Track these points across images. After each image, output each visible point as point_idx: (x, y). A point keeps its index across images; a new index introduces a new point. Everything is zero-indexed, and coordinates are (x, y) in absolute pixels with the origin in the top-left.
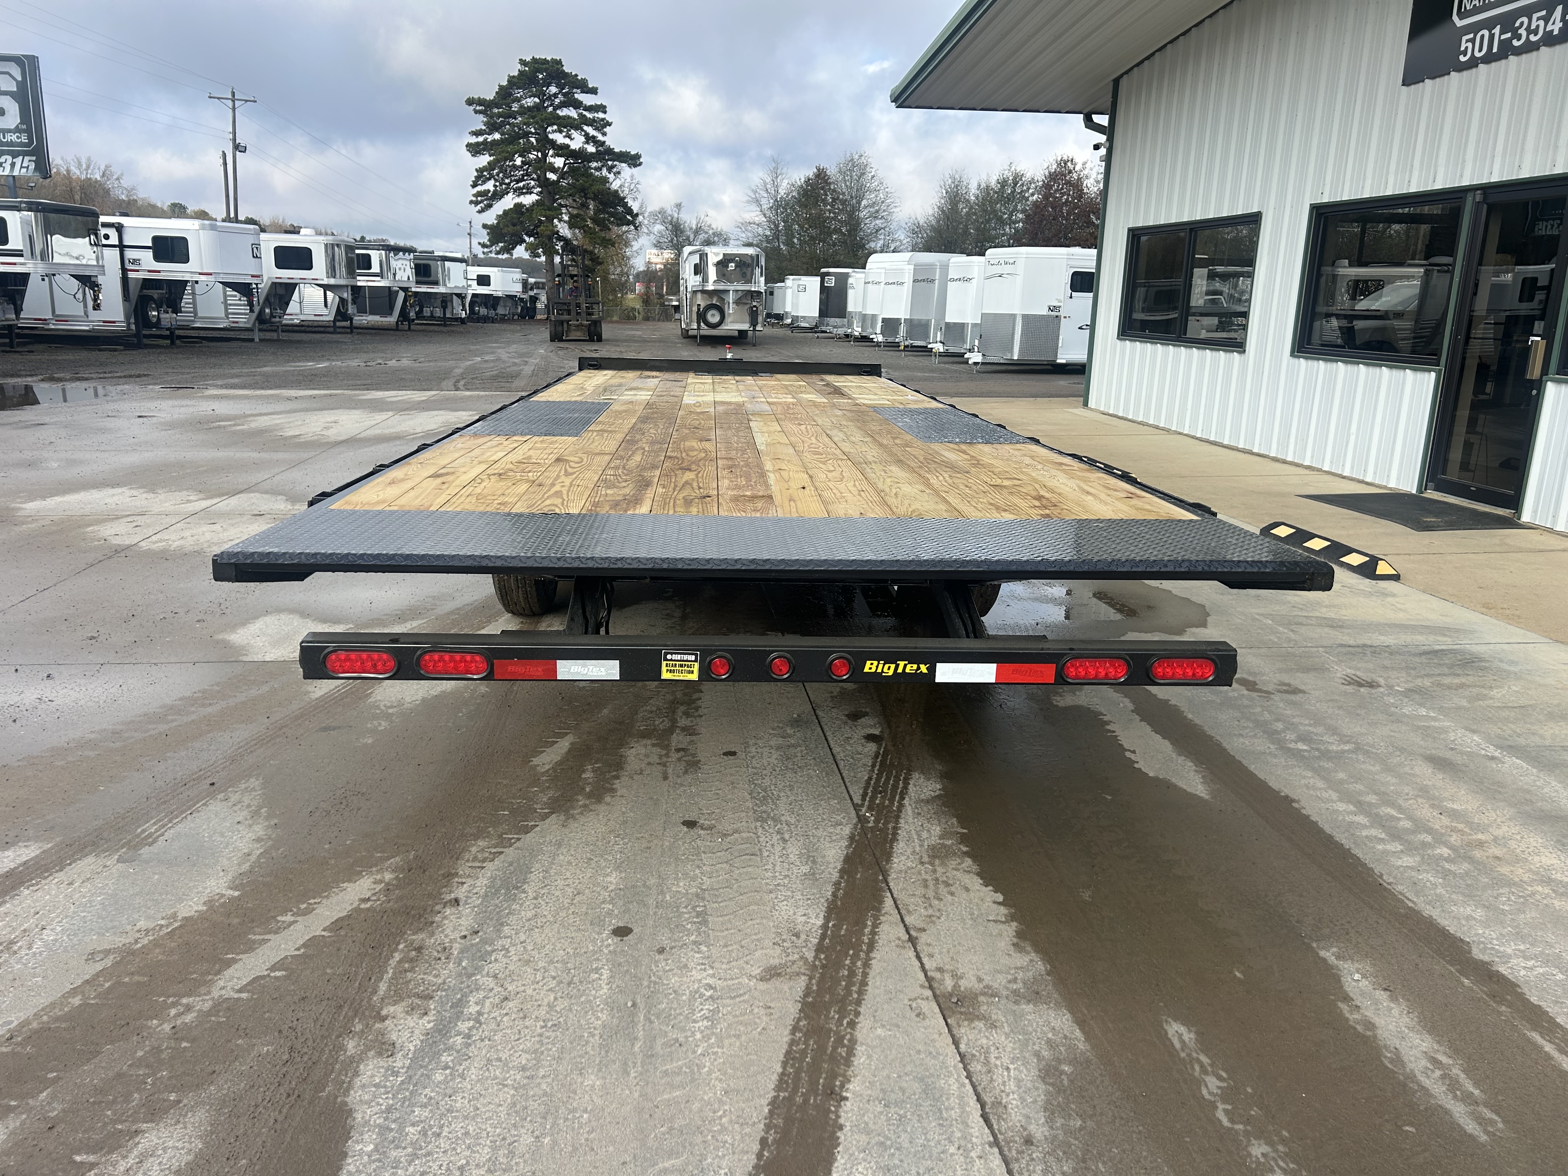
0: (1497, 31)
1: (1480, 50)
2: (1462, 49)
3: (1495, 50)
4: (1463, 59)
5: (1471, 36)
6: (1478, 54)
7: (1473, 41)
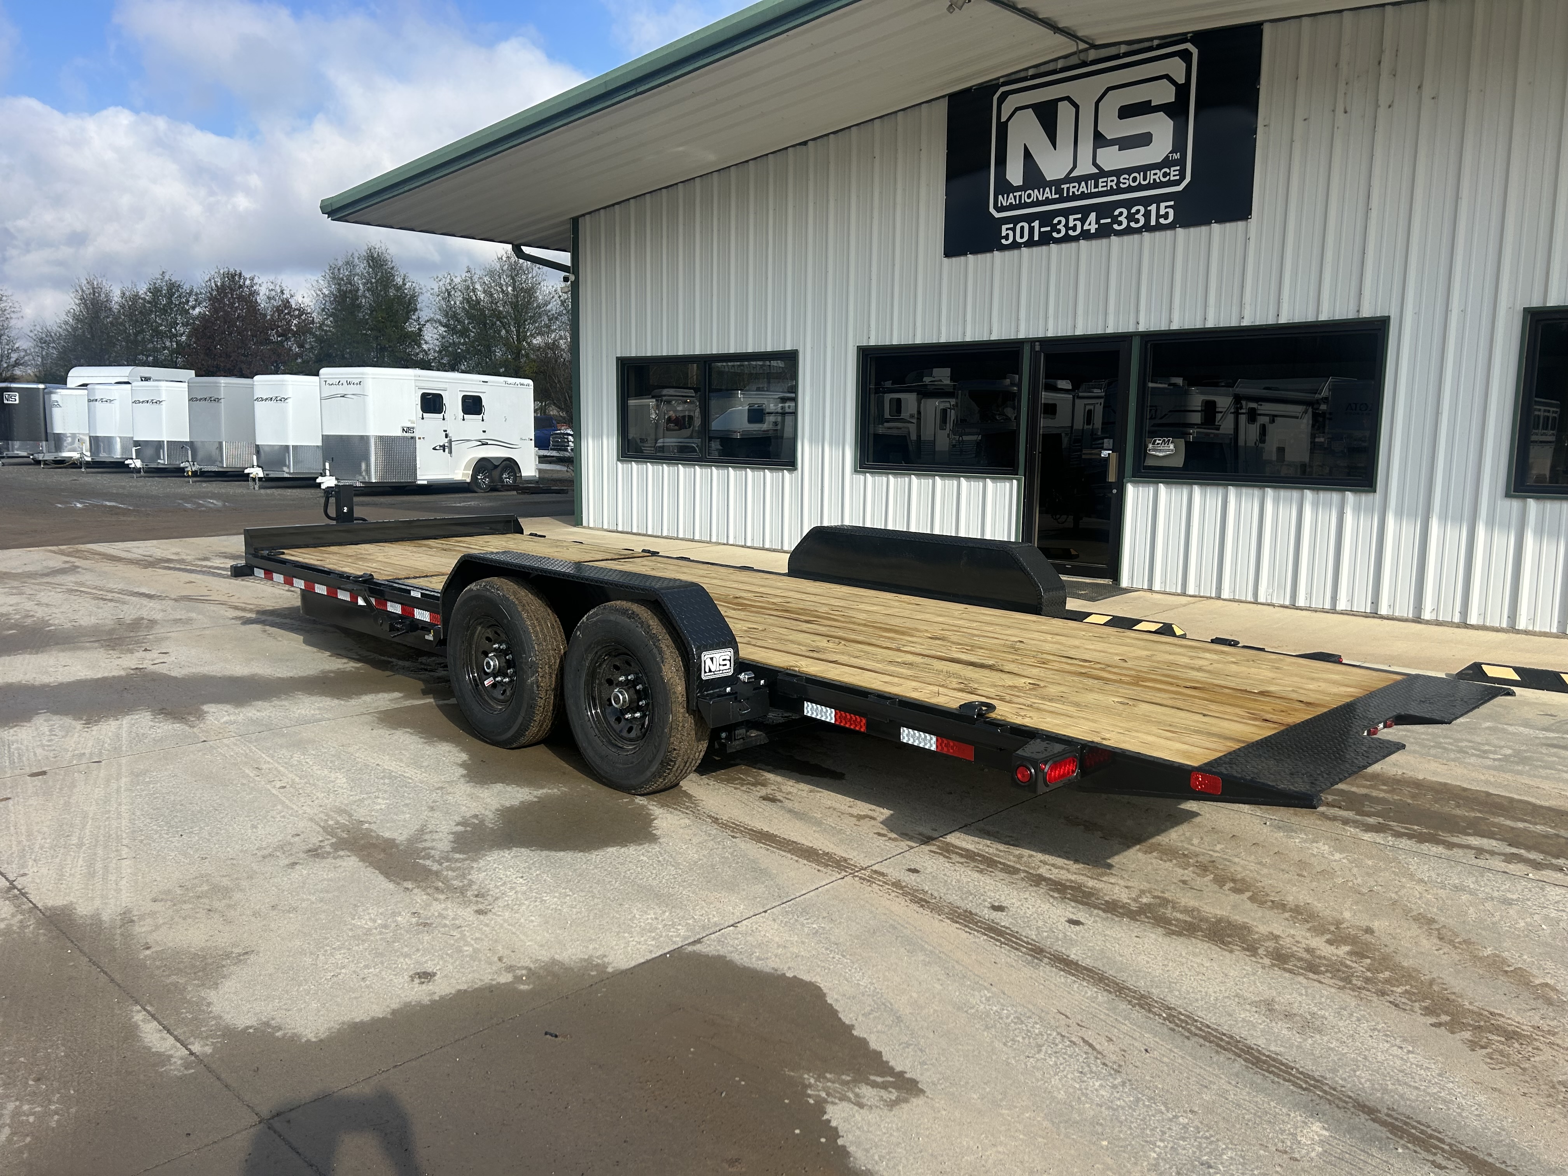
0: (1036, 224)
1: (1022, 237)
2: (1004, 234)
3: (1036, 238)
4: (1003, 241)
5: (1011, 226)
6: (1018, 240)
7: (1014, 230)
